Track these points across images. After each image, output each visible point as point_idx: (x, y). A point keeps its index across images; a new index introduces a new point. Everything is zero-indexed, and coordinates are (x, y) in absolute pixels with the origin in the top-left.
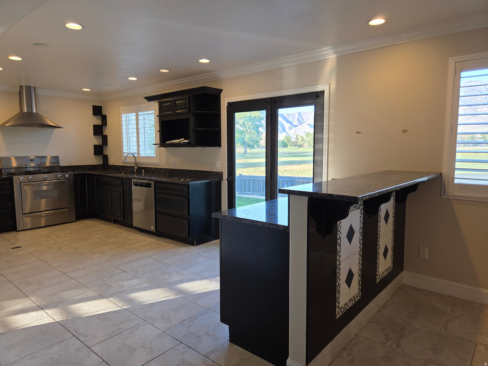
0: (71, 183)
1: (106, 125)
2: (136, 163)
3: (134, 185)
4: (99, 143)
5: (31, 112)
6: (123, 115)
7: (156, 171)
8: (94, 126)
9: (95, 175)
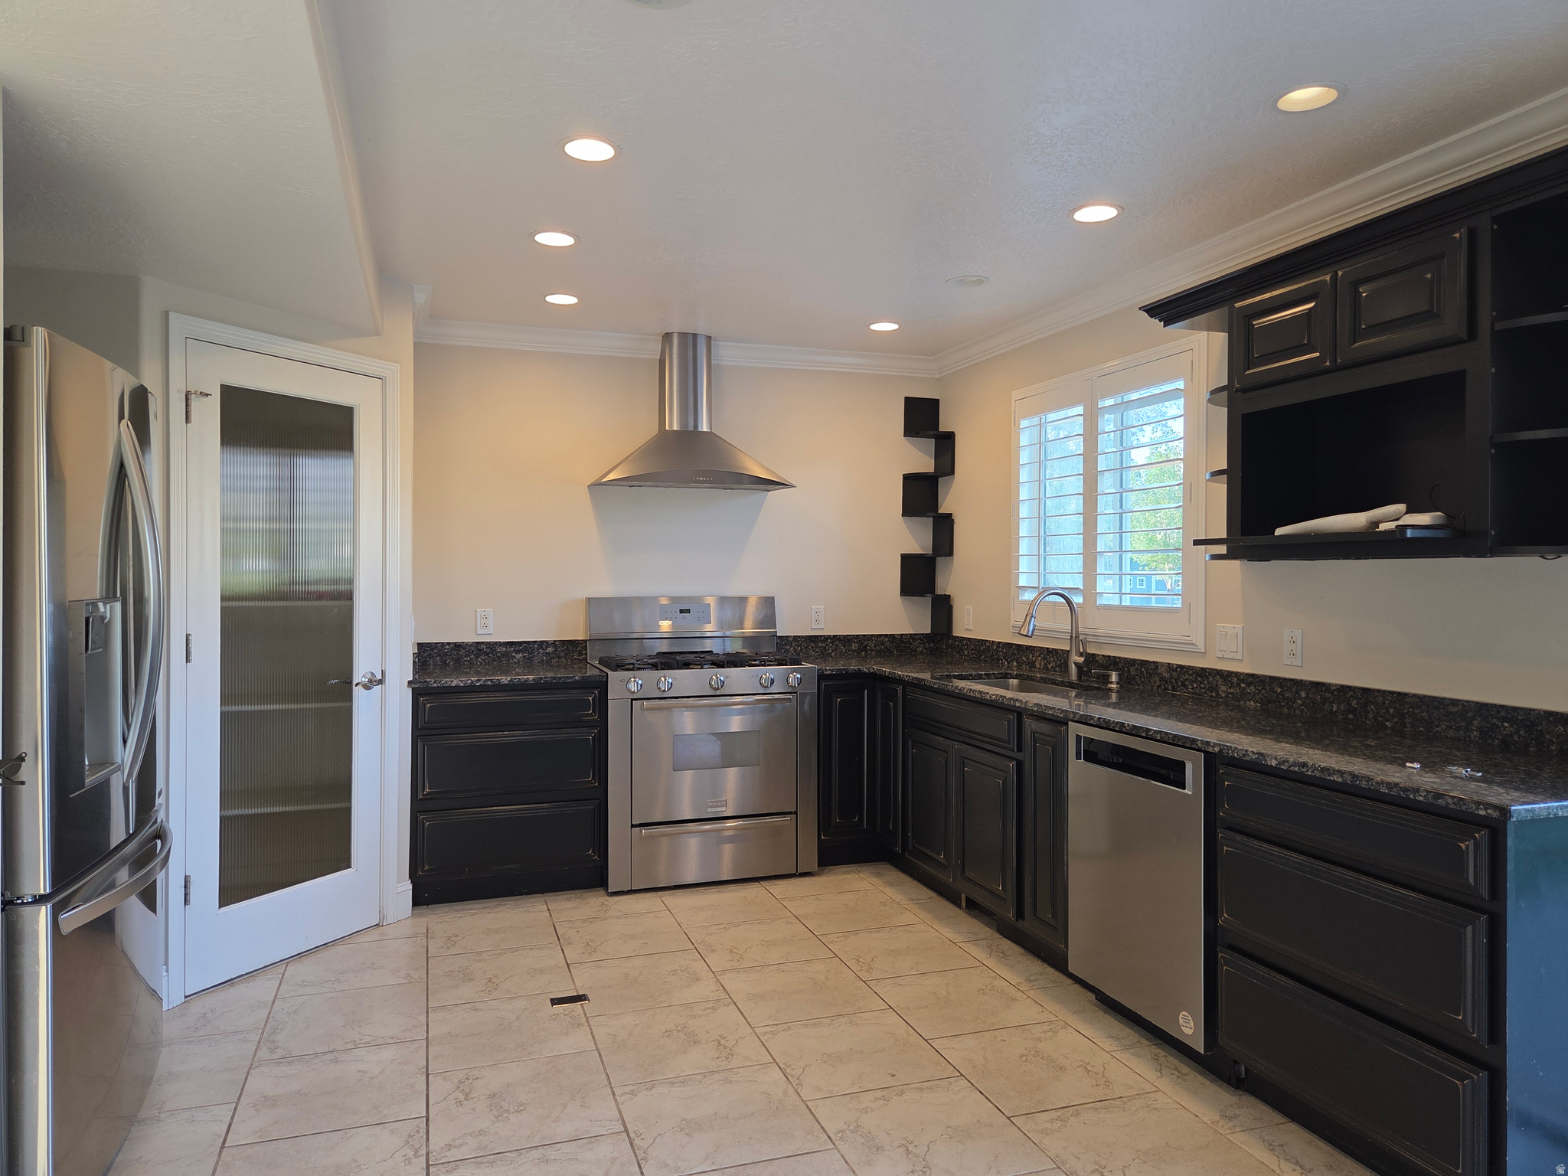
0: (806, 708)
1: (952, 473)
2: (1075, 637)
3: (1078, 758)
4: (922, 548)
5: (691, 428)
6: (1024, 423)
7: (1183, 685)
8: (907, 478)
9: (899, 681)
